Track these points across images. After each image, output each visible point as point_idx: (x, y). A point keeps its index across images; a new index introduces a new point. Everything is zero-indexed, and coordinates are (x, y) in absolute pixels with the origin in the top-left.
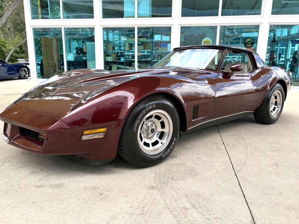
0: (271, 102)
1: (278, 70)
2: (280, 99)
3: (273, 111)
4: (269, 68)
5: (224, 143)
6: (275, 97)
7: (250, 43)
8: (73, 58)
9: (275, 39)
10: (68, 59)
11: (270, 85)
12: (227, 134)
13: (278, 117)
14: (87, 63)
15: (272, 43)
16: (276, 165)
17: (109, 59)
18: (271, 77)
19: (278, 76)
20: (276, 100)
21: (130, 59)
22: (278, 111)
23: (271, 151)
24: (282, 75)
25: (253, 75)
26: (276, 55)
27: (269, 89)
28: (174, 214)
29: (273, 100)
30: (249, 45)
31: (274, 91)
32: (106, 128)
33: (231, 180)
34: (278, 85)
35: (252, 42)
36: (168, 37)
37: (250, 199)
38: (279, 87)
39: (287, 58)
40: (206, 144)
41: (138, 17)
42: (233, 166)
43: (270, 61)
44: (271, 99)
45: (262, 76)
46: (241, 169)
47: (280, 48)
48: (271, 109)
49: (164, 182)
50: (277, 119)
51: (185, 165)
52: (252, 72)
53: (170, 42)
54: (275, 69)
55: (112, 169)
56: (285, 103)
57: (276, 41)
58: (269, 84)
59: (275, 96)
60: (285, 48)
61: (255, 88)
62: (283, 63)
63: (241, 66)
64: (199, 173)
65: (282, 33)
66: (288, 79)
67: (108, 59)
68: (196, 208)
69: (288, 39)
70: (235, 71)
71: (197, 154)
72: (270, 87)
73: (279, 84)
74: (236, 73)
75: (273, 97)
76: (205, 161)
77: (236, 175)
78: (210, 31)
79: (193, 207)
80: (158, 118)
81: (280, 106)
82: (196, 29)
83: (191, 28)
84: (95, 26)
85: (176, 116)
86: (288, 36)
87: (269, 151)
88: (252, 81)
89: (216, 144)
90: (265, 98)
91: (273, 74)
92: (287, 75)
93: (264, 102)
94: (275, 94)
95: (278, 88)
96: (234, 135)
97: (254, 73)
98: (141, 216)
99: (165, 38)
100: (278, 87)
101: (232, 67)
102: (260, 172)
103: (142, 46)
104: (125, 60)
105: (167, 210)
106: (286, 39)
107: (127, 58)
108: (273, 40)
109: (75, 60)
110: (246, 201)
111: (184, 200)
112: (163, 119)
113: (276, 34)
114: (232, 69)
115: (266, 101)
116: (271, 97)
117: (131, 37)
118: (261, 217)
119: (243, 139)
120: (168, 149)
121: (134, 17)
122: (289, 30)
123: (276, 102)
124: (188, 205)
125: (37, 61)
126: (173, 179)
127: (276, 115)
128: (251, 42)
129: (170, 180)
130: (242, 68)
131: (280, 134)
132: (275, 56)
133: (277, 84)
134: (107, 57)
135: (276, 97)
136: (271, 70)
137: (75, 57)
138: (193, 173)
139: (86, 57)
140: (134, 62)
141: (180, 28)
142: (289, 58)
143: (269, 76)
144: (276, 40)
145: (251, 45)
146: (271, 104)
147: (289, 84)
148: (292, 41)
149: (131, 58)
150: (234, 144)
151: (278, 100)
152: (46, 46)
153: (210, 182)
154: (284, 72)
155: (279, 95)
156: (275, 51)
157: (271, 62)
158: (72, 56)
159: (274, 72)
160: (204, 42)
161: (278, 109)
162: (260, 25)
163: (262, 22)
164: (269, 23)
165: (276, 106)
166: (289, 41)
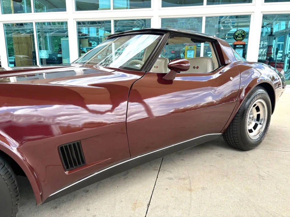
2: (264, 111)
3: (253, 130)
6: (256, 108)
7: (241, 36)
8: (46, 56)
9: (272, 32)
10: (40, 57)
15: (269, 37)
19: (260, 77)
20: (258, 113)
22: (261, 131)
24: (268, 76)
26: (274, 50)
29: (252, 113)
30: (240, 39)
31: (252, 100)
34: (261, 91)
35: (243, 34)
38: (262, 93)
39: (285, 53)
41: (114, 9)
43: (267, 56)
58: (244, 89)
59: (255, 106)
60: (283, 43)
62: (281, 59)
65: (280, 26)
66: (277, 78)
69: (286, 32)
72: (245, 95)
73: (261, 89)
75: (252, 109)
81: (264, 123)
82: (184, 23)
83: (179, 22)
84: (68, 19)
86: (286, 29)
92: (277, 75)
93: (236, 118)
94: (255, 104)
95: (260, 96)
100: (259, 94)
101: (170, 64)
106: (284, 33)
108: (270, 34)
109: (49, 57)
113: (273, 28)
115: (242, 115)
116: (248, 107)
121: (110, 9)
122: (287, 22)
123: (258, 116)
125: (9, 59)
127: (258, 137)
133: (258, 89)
134: (82, 54)
135: (258, 109)
137: (49, 54)
139: (61, 54)
141: (161, 20)
142: (288, 53)
144: (273, 34)
145: (242, 38)
151: (261, 112)
152: (18, 43)
155: (263, 105)
158: (46, 53)
161: (262, 127)
162: (252, 14)
163: (253, 11)
164: (262, 12)
165: (259, 121)
166: (287, 34)
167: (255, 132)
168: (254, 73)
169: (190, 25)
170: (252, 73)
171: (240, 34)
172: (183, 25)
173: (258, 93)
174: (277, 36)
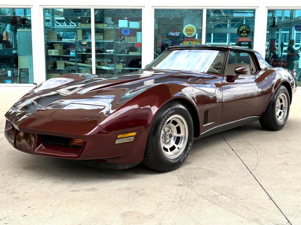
0: (277, 106)
1: (281, 70)
2: (285, 102)
3: (279, 116)
4: (272, 69)
5: (233, 149)
7: (246, 32)
9: (274, 23)
11: (275, 88)
12: (234, 141)
13: (284, 123)
14: (19, 59)
15: (271, 28)
16: (285, 164)
17: (53, 53)
18: (274, 78)
19: (282, 78)
20: (282, 104)
21: (83, 53)
22: (284, 116)
23: (280, 154)
24: (285, 76)
25: (257, 77)
26: (277, 42)
27: (273, 92)
28: (208, 199)
29: (278, 104)
30: (244, 35)
31: (279, 93)
32: (136, 133)
33: (248, 176)
34: (283, 87)
35: (248, 30)
36: (138, 23)
37: (266, 187)
38: (284, 89)
40: (215, 151)
42: (247, 167)
44: (277, 103)
45: (266, 78)
46: (255, 169)
47: (282, 32)
48: (277, 114)
49: (189, 181)
50: (284, 125)
51: (202, 168)
52: (255, 74)
53: (140, 30)
54: (279, 70)
55: (134, 175)
56: (291, 107)
57: (277, 26)
58: (274, 86)
59: (280, 99)
60: (289, 32)
61: (260, 90)
63: (245, 69)
64: (218, 174)
65: (283, 15)
66: (292, 79)
67: (51, 52)
68: (224, 195)
69: (291, 23)
70: (240, 74)
71: (210, 160)
72: (275, 90)
73: (283, 86)
74: (240, 76)
75: (278, 101)
76: (219, 165)
77: (251, 173)
78: (191, 13)
79: (221, 194)
80: (175, 123)
81: (285, 111)
84: (32, 5)
85: (191, 121)
86: (290, 19)
87: (278, 154)
88: (257, 83)
89: (225, 150)
90: (270, 102)
91: (277, 75)
92: (291, 75)
93: (270, 106)
94: (280, 97)
95: (283, 91)
96: (241, 142)
97: (257, 75)
98: (182, 202)
99: (134, 25)
101: (236, 70)
102: (272, 169)
103: (101, 35)
104: (76, 54)
105: (201, 198)
106: (288, 23)
107: (80, 52)
108: (272, 24)
110: (263, 188)
111: (212, 191)
112: (180, 124)
114: (236, 72)
115: (272, 105)
116: (276, 100)
117: (85, 23)
118: (276, 196)
119: (251, 145)
120: (185, 154)
123: (282, 106)
124: (216, 193)
126: (195, 178)
127: (282, 121)
128: (246, 30)
129: (194, 179)
130: (247, 71)
131: (287, 140)
132: (276, 44)
133: (281, 86)
134: (49, 50)
135: (281, 101)
136: (274, 71)
138: (212, 174)
139: (17, 49)
140: (90, 56)
141: (153, 11)
143: (272, 77)
144: (276, 24)
145: (246, 34)
146: (276, 108)
147: (294, 85)
148: (296, 27)
149: (85, 52)
150: (244, 150)
151: (283, 103)
153: (230, 179)
154: (288, 72)
155: (285, 97)
156: (275, 39)
157: (272, 54)
159: (277, 73)
160: (186, 30)
161: (284, 114)
162: (256, 9)
163: (258, 6)
164: (266, 7)
165: (282, 110)
166: (292, 26)
167: (280, 117)
168: (276, 74)
169: (180, 13)
170: (275, 74)
171: (244, 29)
172: (171, 13)
173: (282, 89)
174: (281, 27)
